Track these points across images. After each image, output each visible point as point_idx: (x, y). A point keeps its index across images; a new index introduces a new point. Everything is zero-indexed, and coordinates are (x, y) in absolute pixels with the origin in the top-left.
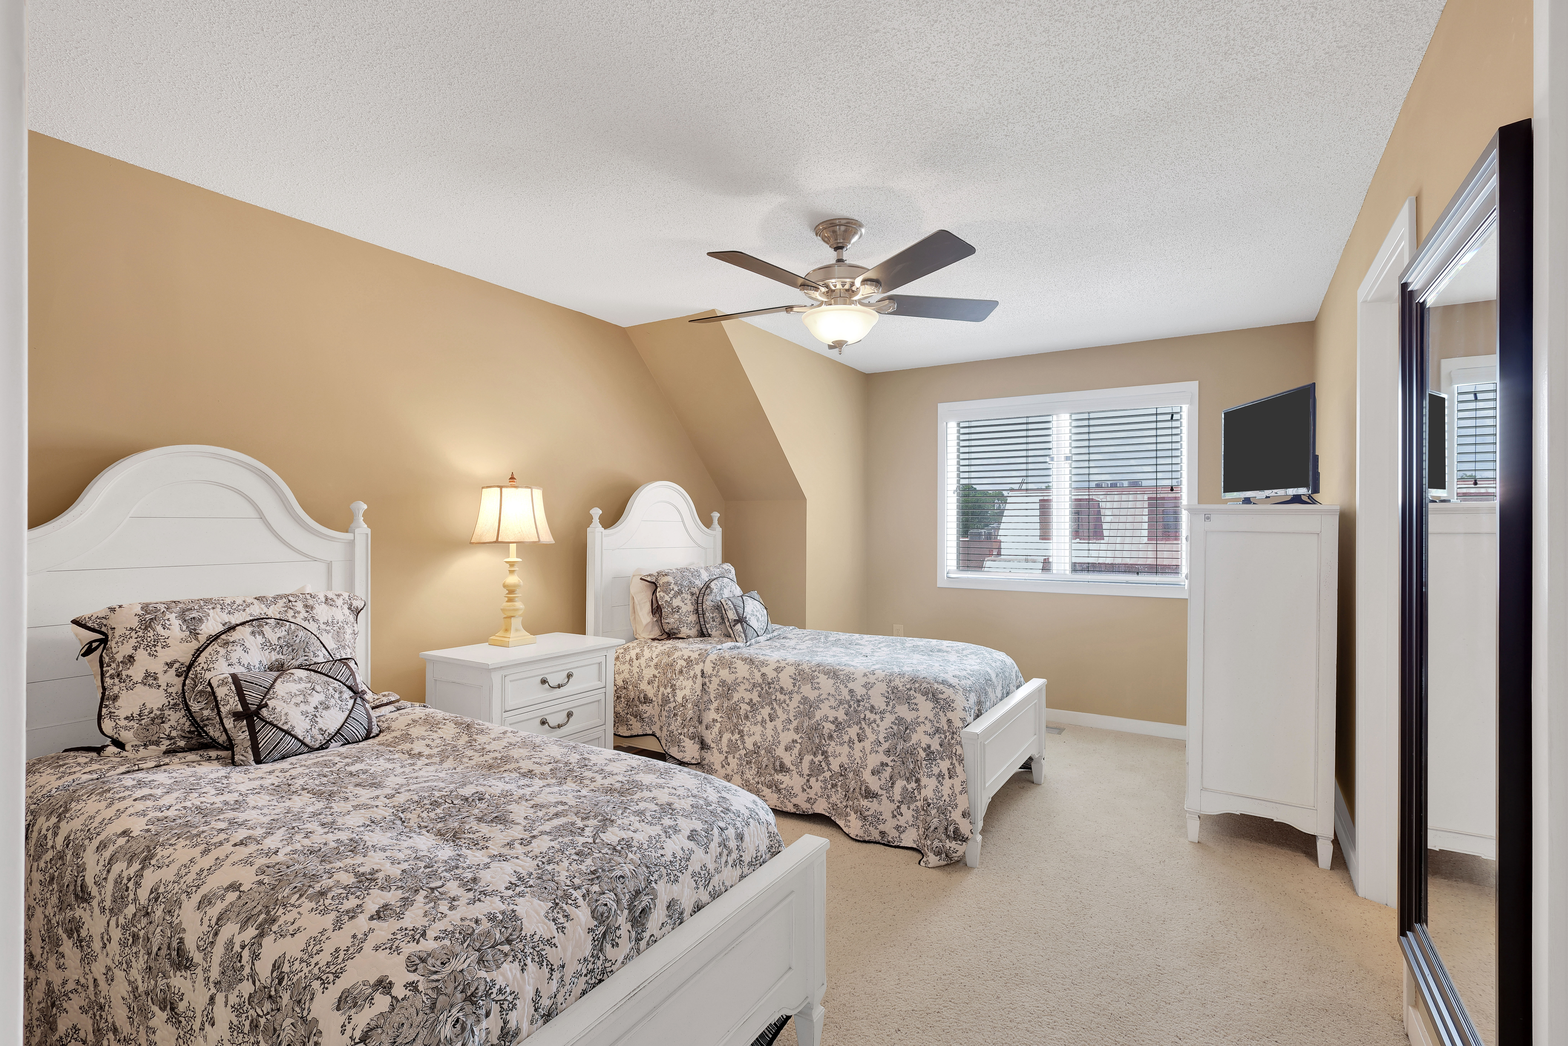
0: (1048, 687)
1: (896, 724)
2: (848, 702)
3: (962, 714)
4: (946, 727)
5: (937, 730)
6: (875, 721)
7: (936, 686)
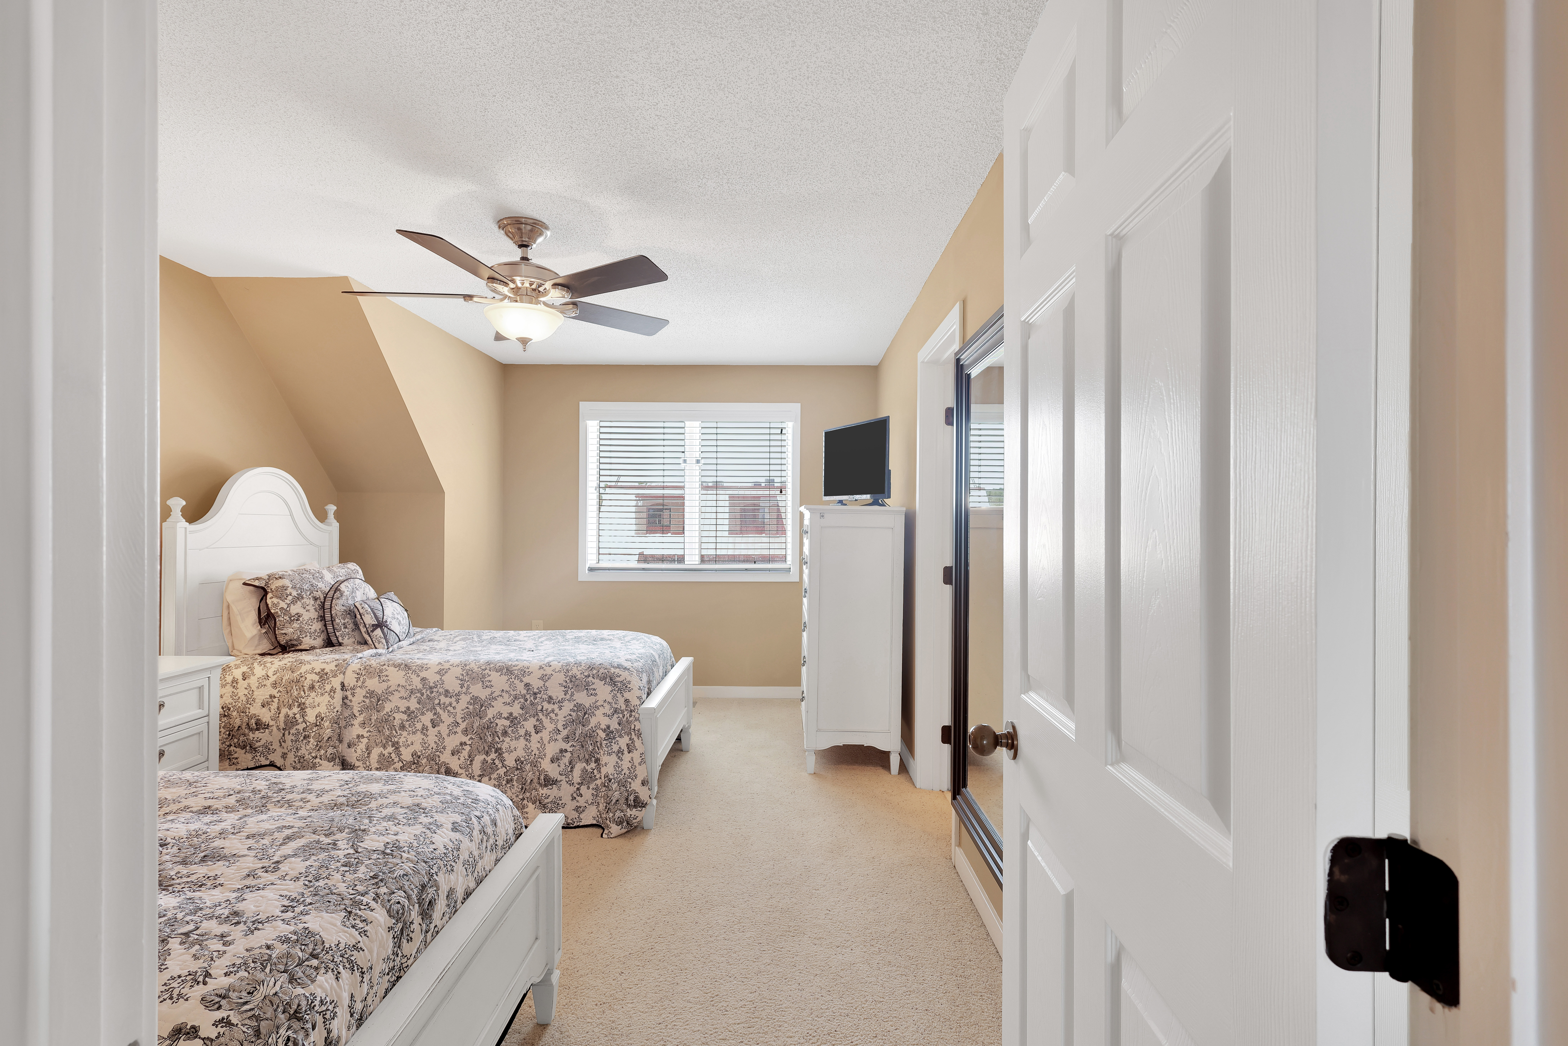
0: (695, 664)
1: (574, 711)
2: (524, 696)
3: (638, 693)
4: (623, 707)
5: (616, 711)
6: (553, 711)
7: (613, 670)
